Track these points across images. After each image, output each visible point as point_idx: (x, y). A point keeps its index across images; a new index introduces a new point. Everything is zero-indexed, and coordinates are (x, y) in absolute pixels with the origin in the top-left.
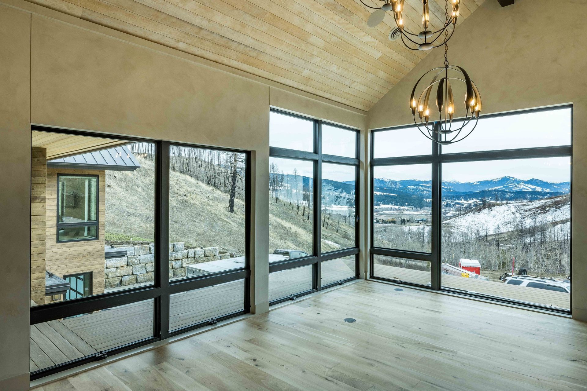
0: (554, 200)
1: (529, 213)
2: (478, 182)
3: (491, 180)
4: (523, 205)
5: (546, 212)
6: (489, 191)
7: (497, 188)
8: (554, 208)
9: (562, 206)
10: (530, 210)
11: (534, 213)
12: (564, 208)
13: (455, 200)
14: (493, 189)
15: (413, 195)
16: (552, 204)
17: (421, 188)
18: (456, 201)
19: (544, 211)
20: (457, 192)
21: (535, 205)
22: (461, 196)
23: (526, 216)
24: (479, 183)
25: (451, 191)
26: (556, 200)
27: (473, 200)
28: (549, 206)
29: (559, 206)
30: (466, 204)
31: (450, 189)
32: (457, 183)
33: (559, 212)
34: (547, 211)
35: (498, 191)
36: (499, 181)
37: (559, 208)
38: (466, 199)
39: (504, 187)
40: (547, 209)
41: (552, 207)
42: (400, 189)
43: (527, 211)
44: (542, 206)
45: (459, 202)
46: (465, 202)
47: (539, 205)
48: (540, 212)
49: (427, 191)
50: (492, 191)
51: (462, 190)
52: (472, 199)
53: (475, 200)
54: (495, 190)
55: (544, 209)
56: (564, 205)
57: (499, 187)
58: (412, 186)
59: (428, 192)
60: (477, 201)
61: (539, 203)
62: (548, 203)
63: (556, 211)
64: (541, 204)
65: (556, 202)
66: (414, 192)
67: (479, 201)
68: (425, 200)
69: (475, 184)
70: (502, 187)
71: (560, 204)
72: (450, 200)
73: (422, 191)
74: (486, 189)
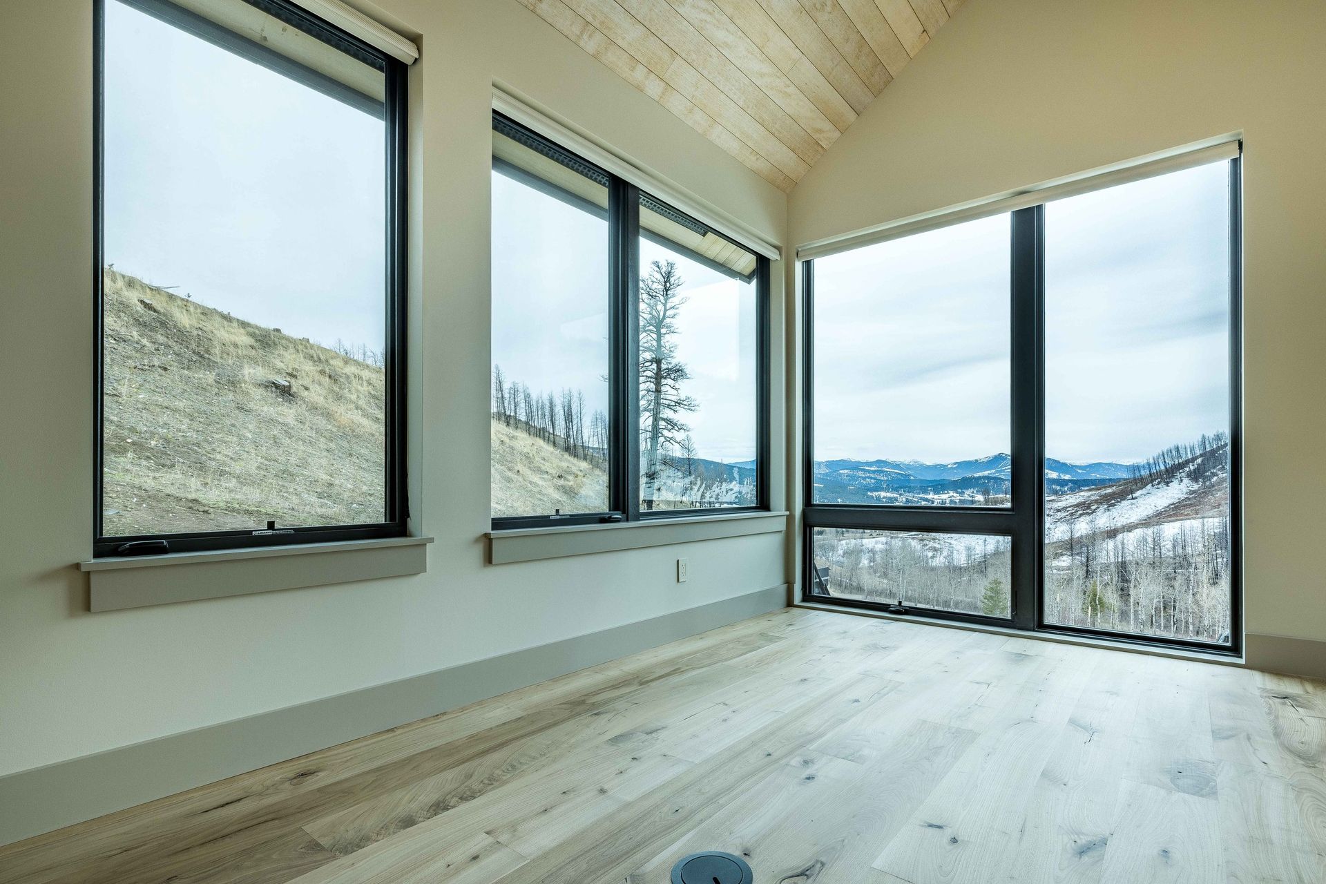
0: (1103, 492)
1: (1063, 514)
2: (955, 463)
3: (977, 461)
4: (1051, 501)
5: (1092, 513)
6: (974, 478)
7: (986, 473)
8: (1105, 506)
9: (1118, 502)
10: (1065, 509)
11: (1072, 514)
12: (1122, 505)
13: (919, 493)
14: (981, 474)
15: (849, 485)
16: (1101, 500)
17: (860, 474)
18: (920, 496)
19: (1088, 511)
20: (922, 481)
21: (1071, 501)
22: (928, 487)
23: (1059, 520)
24: (955, 466)
25: (912, 478)
26: (1107, 492)
27: (948, 493)
28: (1096, 502)
29: (1113, 501)
30: (939, 501)
31: (910, 475)
32: (921, 465)
33: (1115, 512)
34: (1094, 511)
35: (989, 478)
36: (989, 462)
37: (1113, 505)
38: (937, 492)
39: (997, 472)
40: (1093, 508)
41: (1101, 503)
42: (826, 474)
43: (1058, 511)
44: (1084, 503)
45: (926, 497)
46: (936, 497)
47: (1078, 501)
48: (1081, 512)
49: (871, 478)
50: (980, 478)
51: (930, 477)
52: (946, 492)
53: (951, 493)
54: (984, 477)
55: (1089, 507)
56: (1122, 500)
57: (989, 472)
58: (846, 471)
59: (873, 481)
60: (955, 495)
61: (1077, 497)
62: (1093, 498)
63: (1109, 510)
64: (1081, 500)
65: (1106, 495)
66: (850, 480)
67: (958, 495)
68: (869, 493)
69: (949, 466)
70: (994, 471)
71: (1114, 499)
72: (911, 494)
73: (864, 478)
74: (968, 475)
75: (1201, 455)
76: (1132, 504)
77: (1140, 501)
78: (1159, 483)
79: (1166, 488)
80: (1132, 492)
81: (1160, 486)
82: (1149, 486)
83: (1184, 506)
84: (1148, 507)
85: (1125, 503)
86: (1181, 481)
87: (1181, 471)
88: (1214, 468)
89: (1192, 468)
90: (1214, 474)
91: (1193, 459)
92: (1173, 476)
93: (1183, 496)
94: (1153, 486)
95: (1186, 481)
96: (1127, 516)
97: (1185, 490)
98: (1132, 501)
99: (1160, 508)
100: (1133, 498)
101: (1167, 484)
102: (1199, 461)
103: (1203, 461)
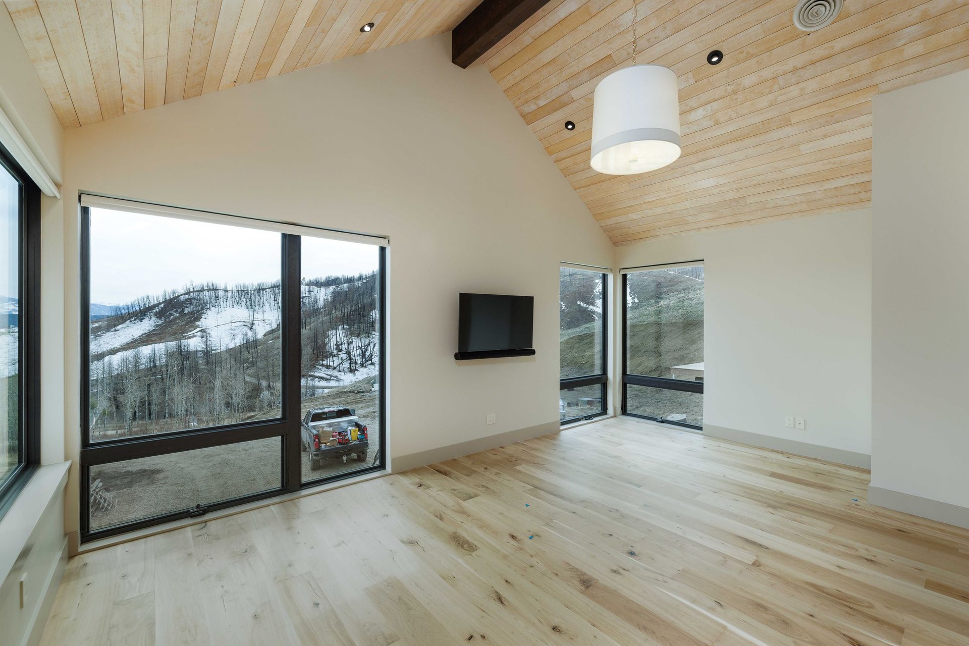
75: (163, 302)
76: (115, 334)
77: (121, 332)
78: (135, 320)
79: (140, 323)
80: (115, 326)
81: (136, 322)
82: (128, 322)
83: (153, 334)
84: (127, 336)
85: (109, 334)
86: (151, 318)
87: (150, 312)
88: (171, 310)
89: (157, 310)
90: (172, 314)
91: (160, 304)
92: (145, 315)
93: (152, 328)
94: (131, 321)
95: (154, 318)
96: (111, 343)
97: (153, 324)
98: (115, 332)
99: (136, 337)
100: (115, 330)
101: (141, 320)
102: (162, 305)
103: (164, 306)
